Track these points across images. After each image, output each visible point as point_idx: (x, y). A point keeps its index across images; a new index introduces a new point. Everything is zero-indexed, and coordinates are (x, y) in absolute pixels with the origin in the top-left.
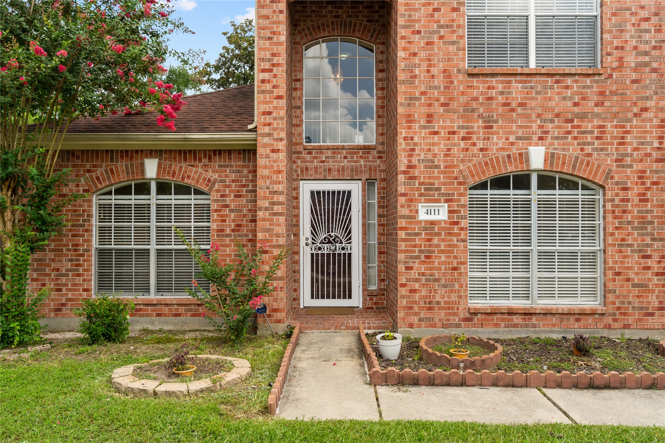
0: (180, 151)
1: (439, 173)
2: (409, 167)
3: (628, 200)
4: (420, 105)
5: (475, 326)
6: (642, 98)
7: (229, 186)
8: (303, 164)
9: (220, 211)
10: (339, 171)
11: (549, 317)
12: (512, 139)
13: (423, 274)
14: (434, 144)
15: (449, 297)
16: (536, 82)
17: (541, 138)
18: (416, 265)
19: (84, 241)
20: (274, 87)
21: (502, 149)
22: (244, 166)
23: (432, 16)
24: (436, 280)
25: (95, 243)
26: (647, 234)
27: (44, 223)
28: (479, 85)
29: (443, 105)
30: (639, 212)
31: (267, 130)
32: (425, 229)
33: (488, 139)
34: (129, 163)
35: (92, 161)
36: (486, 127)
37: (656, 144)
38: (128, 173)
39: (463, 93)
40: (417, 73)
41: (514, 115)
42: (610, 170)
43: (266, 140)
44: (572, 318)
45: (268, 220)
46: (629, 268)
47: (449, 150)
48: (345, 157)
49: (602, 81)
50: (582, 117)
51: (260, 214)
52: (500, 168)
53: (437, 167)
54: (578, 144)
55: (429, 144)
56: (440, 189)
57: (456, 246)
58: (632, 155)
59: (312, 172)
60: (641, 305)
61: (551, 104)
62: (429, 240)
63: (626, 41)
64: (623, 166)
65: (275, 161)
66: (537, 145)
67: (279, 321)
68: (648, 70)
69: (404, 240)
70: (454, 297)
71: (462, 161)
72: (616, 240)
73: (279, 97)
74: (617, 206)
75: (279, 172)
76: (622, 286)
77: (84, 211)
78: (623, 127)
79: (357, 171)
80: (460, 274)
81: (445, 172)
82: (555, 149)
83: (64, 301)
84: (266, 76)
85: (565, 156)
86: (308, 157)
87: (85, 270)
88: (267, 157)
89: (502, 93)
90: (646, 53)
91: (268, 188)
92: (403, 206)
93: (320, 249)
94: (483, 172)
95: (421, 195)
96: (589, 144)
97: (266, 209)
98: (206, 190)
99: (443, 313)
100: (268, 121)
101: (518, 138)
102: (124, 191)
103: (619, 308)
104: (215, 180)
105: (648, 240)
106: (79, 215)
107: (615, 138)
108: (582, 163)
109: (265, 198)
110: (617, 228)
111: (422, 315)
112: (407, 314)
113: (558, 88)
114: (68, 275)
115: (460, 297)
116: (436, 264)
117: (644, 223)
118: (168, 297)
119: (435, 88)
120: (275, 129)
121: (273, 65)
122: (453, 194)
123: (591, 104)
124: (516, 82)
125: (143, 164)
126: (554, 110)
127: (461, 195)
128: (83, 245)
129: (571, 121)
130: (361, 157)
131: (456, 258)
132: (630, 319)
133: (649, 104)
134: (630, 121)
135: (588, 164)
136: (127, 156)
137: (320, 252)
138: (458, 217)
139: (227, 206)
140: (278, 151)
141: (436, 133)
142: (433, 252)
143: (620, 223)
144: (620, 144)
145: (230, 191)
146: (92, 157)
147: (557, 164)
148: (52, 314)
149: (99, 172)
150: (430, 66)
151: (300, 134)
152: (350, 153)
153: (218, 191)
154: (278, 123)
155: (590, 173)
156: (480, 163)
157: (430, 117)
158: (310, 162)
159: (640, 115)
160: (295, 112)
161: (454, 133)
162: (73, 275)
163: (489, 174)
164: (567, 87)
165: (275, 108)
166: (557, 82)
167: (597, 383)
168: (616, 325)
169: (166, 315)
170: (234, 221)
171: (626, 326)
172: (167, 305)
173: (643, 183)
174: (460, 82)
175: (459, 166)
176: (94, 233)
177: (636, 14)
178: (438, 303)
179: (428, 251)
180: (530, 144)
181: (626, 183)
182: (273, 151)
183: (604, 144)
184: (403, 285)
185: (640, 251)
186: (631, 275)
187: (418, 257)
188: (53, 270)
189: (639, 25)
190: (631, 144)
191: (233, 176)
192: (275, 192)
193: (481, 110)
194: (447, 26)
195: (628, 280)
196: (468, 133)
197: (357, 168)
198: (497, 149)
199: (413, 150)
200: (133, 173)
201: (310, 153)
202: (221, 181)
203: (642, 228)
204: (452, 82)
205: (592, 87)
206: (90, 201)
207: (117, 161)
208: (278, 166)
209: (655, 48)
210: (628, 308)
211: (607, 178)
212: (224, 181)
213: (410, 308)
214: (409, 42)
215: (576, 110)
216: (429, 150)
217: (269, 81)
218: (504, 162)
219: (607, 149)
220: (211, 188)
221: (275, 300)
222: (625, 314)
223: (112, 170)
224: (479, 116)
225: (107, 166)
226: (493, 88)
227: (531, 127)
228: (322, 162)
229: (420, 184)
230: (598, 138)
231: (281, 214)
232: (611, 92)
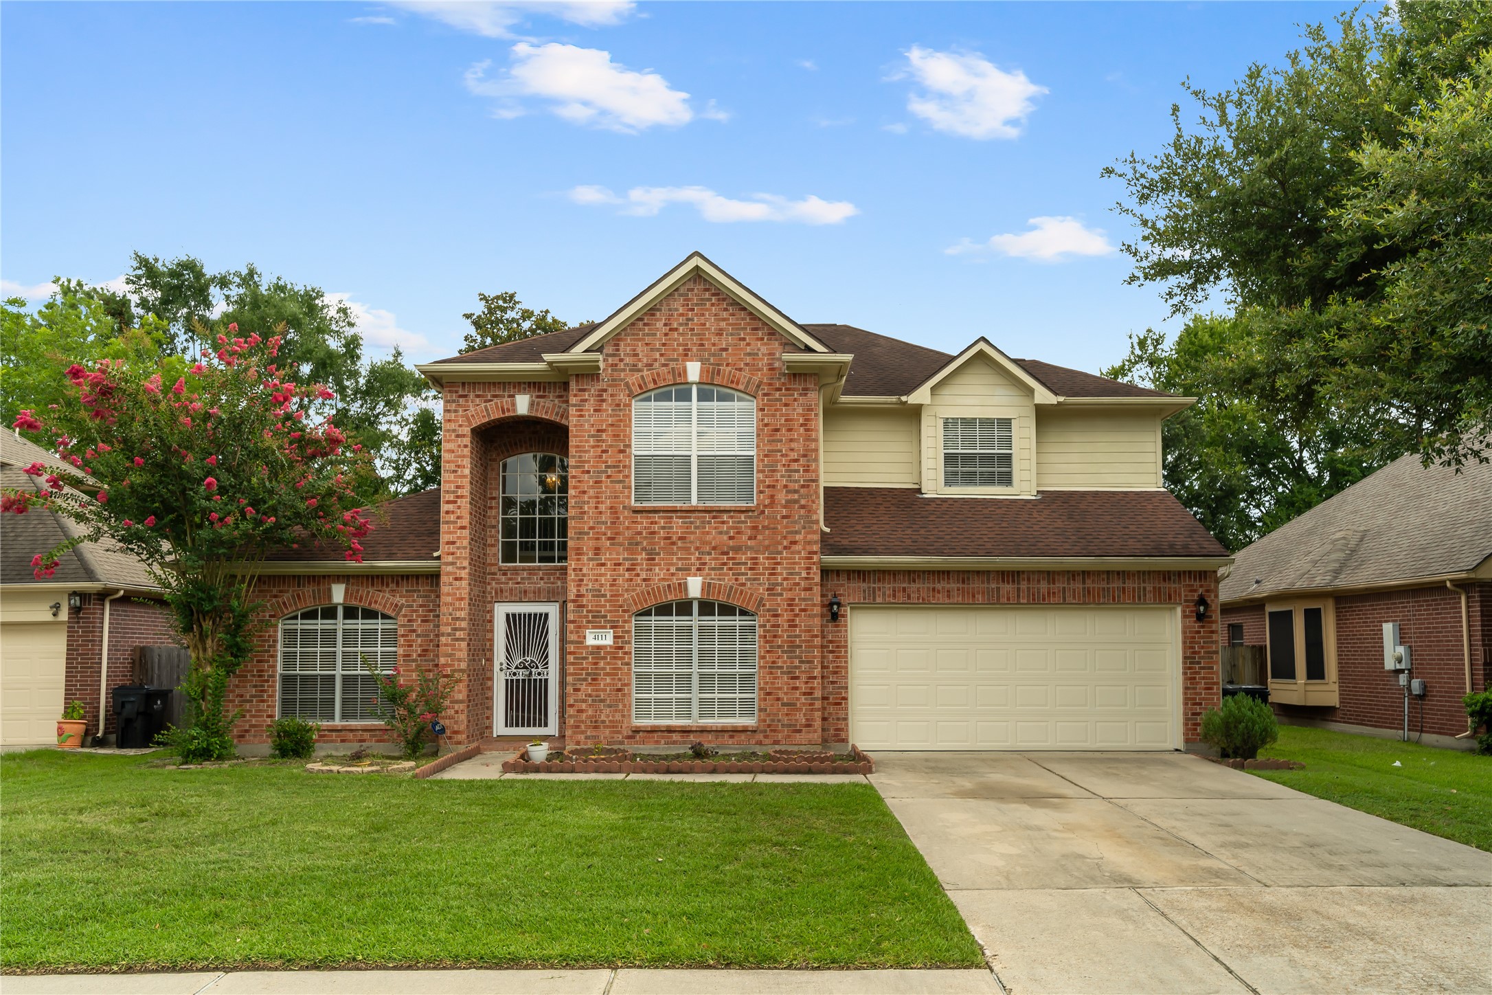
0: (367, 576)
1: (605, 601)
2: (578, 596)
3: (778, 626)
4: (589, 539)
5: (636, 743)
6: (791, 532)
7: (416, 611)
8: (498, 586)
9: (407, 636)
10: (534, 593)
11: (705, 734)
12: (673, 570)
13: (590, 696)
14: (601, 575)
15: (613, 716)
16: (695, 518)
17: (699, 569)
18: (584, 687)
19: (269, 666)
20: (458, 518)
21: (663, 579)
22: (432, 591)
23: (601, 457)
24: (602, 701)
25: (279, 669)
26: (796, 657)
27: (239, 649)
28: (643, 521)
29: (609, 539)
30: (788, 636)
31: (450, 559)
32: (592, 653)
33: (651, 570)
34: (316, 588)
35: (279, 586)
36: (649, 559)
37: (804, 575)
38: (314, 598)
39: (628, 528)
40: (586, 509)
41: (675, 547)
42: (762, 599)
43: (450, 568)
44: (726, 735)
45: (451, 645)
46: (780, 689)
47: (615, 580)
48: (542, 579)
49: (756, 517)
50: (737, 549)
51: (443, 640)
52: (661, 597)
53: (604, 596)
54: (733, 574)
55: (597, 575)
56: (606, 616)
57: (620, 669)
58: (782, 584)
59: (508, 594)
60: (790, 722)
61: (708, 538)
62: (596, 664)
63: (777, 481)
64: (774, 595)
65: (458, 589)
66: (695, 575)
67: (460, 743)
68: (797, 506)
69: (573, 664)
70: (618, 717)
71: (627, 590)
72: (767, 662)
73: (463, 528)
74: (768, 631)
75: (462, 599)
76: (772, 705)
77: (269, 636)
78: (774, 558)
79: (553, 593)
80: (624, 695)
81: (610, 601)
82: (712, 579)
83: (247, 728)
84: (451, 507)
85: (720, 585)
86: (503, 578)
87: (269, 696)
88: (451, 584)
89: (663, 528)
90: (796, 491)
91: (451, 614)
92: (571, 632)
93: (515, 674)
94: (646, 601)
95: (589, 622)
96: (743, 574)
97: (449, 635)
98: (393, 615)
99: (607, 731)
100: (451, 550)
101: (678, 569)
102: (310, 615)
103: (769, 726)
104: (403, 605)
105: (797, 662)
106: (264, 641)
107: (767, 569)
108: (736, 592)
109: (448, 624)
110: (768, 652)
111: (588, 733)
112: (574, 733)
113: (715, 523)
114: (252, 701)
115: (623, 716)
116: (602, 686)
117: (793, 647)
118: (353, 723)
119: (603, 523)
120: (458, 558)
121: (458, 497)
122: (618, 621)
123: (744, 538)
124: (677, 517)
125: (330, 590)
126: (711, 543)
127: (625, 622)
128: (268, 671)
129: (727, 553)
130: (558, 578)
131: (620, 680)
132: (780, 736)
133: (798, 537)
134: (781, 553)
135: (741, 592)
136: (314, 581)
137: (514, 678)
138: (622, 642)
139: (414, 631)
140: (461, 579)
141: (603, 565)
142: (600, 674)
143: (770, 647)
144: (771, 574)
145: (417, 616)
146: (279, 582)
147: (714, 593)
148: (235, 741)
149: (286, 597)
150: (598, 503)
151: (495, 555)
152: (546, 574)
153: (405, 616)
154: (461, 553)
155: (744, 601)
156: (642, 593)
157: (597, 550)
158: (505, 583)
159: (790, 548)
160: (490, 532)
161: (619, 564)
162: (257, 701)
163: (651, 602)
164: (723, 523)
165: (459, 538)
166: (714, 517)
167: (672, 769)
168: (767, 741)
169: (350, 741)
170: (420, 646)
171: (776, 742)
172: (352, 730)
173: (792, 610)
174: (625, 518)
175: (623, 595)
176: (279, 659)
177: (787, 455)
178: (603, 722)
179: (595, 674)
180: (689, 575)
181: (777, 610)
182: (456, 579)
183: (757, 574)
184: (571, 706)
185: (789, 673)
186: (781, 695)
187: (585, 680)
188: (237, 696)
189: (789, 466)
190: (781, 574)
191: (420, 601)
192: (458, 619)
193: (645, 544)
194: (614, 467)
195: (778, 699)
196: (632, 565)
197: (553, 590)
198: (659, 580)
199: (582, 580)
200: (320, 598)
201: (505, 574)
202: (408, 606)
203: (791, 652)
204: (618, 518)
205: (746, 522)
206: (276, 626)
207: (304, 586)
208: (461, 594)
209: (803, 486)
210: (777, 726)
211: (759, 605)
212: (412, 606)
213: (578, 727)
214: (579, 481)
215: (731, 543)
216: (597, 580)
217: (453, 512)
218: (665, 591)
219: (759, 579)
220: (398, 614)
221: (456, 723)
222: (775, 731)
223: (298, 596)
224: (642, 549)
225: (293, 591)
226: (656, 523)
227: (690, 559)
228: (518, 583)
229: (588, 611)
230: (751, 569)
231: (463, 640)
232: (763, 527)
